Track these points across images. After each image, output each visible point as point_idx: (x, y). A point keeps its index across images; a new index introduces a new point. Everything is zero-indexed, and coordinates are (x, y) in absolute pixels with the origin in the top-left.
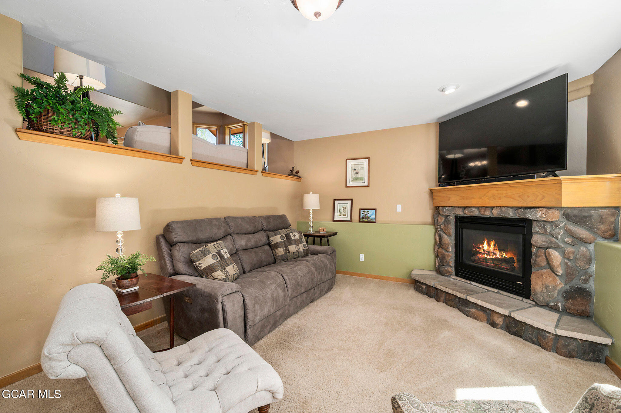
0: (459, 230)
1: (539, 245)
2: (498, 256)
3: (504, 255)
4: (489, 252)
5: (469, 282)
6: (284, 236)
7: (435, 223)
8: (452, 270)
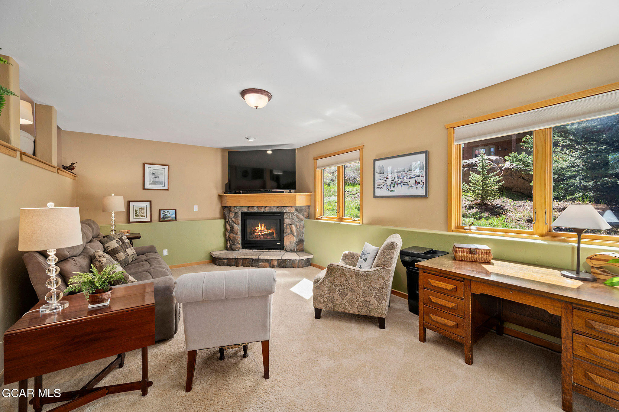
0: (244, 221)
1: (287, 223)
2: (266, 232)
3: (269, 231)
4: (261, 231)
5: (252, 250)
6: (119, 240)
7: (224, 217)
8: (240, 246)
